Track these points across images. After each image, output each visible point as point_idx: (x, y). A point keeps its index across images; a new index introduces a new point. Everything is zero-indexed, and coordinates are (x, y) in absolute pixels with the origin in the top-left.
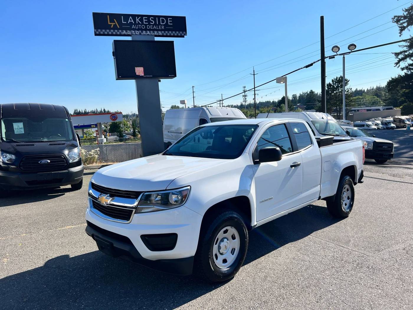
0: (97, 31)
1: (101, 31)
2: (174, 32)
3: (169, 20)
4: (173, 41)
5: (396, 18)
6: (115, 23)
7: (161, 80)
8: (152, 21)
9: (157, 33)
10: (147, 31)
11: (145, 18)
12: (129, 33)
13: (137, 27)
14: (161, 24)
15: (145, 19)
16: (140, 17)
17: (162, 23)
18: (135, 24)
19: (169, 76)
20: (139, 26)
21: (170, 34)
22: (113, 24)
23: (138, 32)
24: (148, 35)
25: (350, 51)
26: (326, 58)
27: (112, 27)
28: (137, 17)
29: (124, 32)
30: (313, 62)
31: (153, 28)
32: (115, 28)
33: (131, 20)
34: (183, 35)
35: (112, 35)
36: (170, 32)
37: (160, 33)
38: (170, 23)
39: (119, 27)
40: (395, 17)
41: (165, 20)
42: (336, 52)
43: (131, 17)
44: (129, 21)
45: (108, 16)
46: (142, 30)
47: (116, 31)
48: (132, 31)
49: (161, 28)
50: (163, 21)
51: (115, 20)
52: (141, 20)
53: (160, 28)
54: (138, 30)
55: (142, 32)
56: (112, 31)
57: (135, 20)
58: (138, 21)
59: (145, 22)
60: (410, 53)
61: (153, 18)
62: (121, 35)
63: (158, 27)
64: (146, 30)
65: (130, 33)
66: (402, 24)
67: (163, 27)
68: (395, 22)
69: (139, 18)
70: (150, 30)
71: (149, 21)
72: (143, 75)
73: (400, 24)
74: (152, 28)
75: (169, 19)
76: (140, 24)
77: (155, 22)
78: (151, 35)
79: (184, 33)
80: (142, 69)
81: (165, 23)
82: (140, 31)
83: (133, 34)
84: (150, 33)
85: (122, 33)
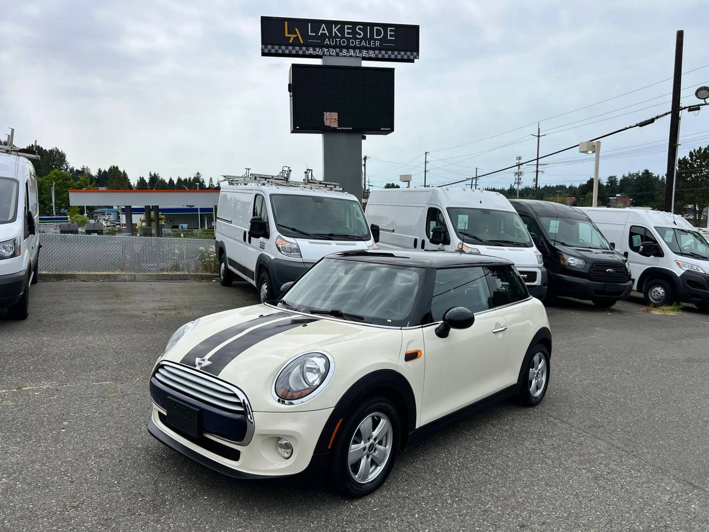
0: (266, 48)
1: (273, 48)
2: (396, 53)
4: (394, 69)
6: (296, 35)
7: (367, 136)
8: (360, 32)
9: (367, 53)
10: (350, 50)
11: (347, 27)
12: (318, 52)
13: (333, 43)
14: (375, 37)
16: (339, 26)
17: (377, 36)
18: (330, 37)
19: (382, 129)
20: (336, 41)
21: (389, 56)
22: (293, 36)
23: (333, 51)
24: (351, 56)
26: (682, 109)
27: (291, 41)
28: (334, 25)
29: (311, 51)
30: (654, 117)
31: (360, 44)
32: (296, 43)
33: (323, 30)
34: (412, 57)
35: (290, 55)
36: (390, 52)
37: (372, 54)
38: (391, 36)
39: (302, 42)
41: (382, 31)
42: (705, 99)
43: (323, 25)
44: (321, 32)
45: (286, 23)
46: (341, 48)
47: (297, 48)
48: (323, 49)
49: (375, 45)
50: (379, 33)
51: (297, 29)
52: (341, 30)
53: (373, 45)
54: (334, 47)
55: (341, 51)
56: (290, 48)
57: (330, 31)
58: (335, 32)
59: (348, 33)
61: (362, 27)
62: (304, 56)
63: (369, 44)
64: (348, 48)
65: (320, 53)
67: (378, 44)
69: (337, 27)
70: (354, 48)
71: (354, 33)
74: (358, 44)
76: (338, 37)
77: (365, 34)
78: (357, 57)
79: (415, 54)
80: (335, 115)
81: (381, 36)
82: (338, 50)
83: (325, 55)
84: (355, 54)
85: (308, 53)
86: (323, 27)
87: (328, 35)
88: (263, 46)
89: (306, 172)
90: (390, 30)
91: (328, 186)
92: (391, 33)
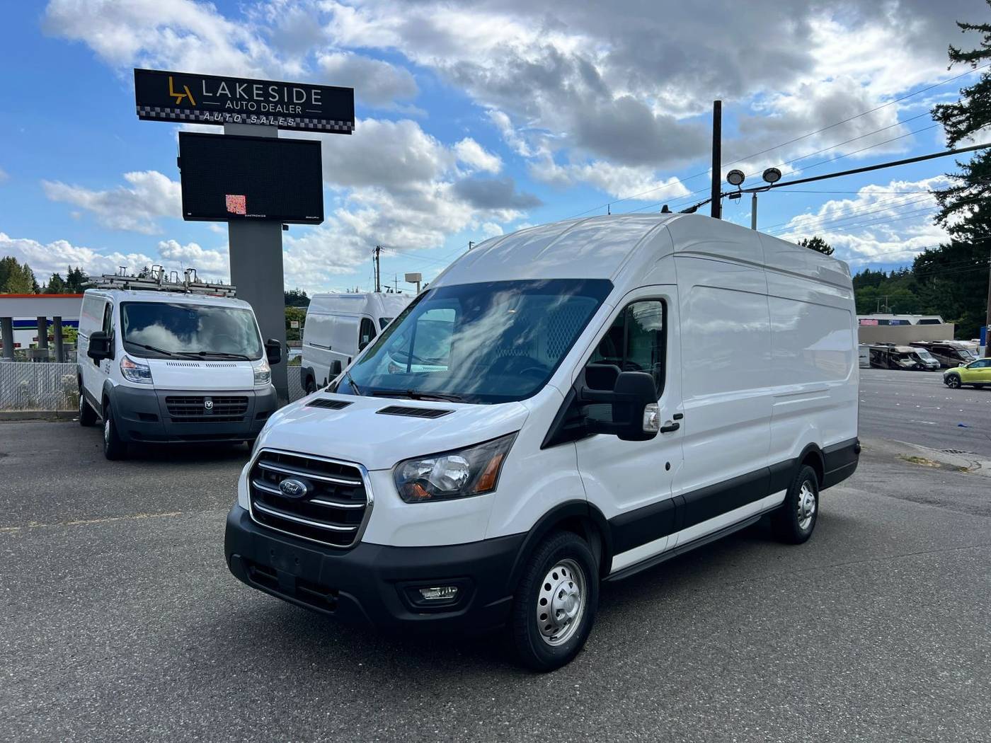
0: (143, 109)
1: (153, 110)
2: (324, 122)
3: (315, 95)
4: (320, 142)
5: (941, 110)
6: (186, 95)
7: (289, 226)
8: (274, 93)
9: (285, 120)
10: (261, 116)
11: (257, 87)
12: (217, 118)
13: (237, 106)
14: (295, 101)
15: (257, 89)
16: (246, 85)
17: (297, 100)
18: (233, 99)
19: (307, 217)
20: (242, 105)
21: (315, 125)
22: (180, 96)
23: (238, 118)
24: (263, 124)
25: (769, 184)
26: (723, 196)
27: (178, 102)
28: (237, 84)
29: (207, 115)
30: (696, 204)
31: (275, 109)
32: (185, 104)
33: (223, 89)
34: (345, 128)
35: (178, 120)
36: (315, 121)
37: (291, 122)
38: (316, 100)
39: (194, 104)
40: (939, 107)
41: (304, 93)
42: (739, 184)
43: (223, 83)
44: (220, 91)
45: (171, 78)
46: (249, 113)
47: (187, 112)
48: (224, 113)
49: (295, 111)
50: (299, 96)
51: (186, 88)
52: (248, 91)
53: (292, 111)
54: (240, 112)
55: (249, 117)
56: (178, 111)
57: (233, 91)
58: (240, 93)
59: (258, 95)
60: (971, 194)
61: (276, 88)
62: (197, 121)
63: (287, 109)
64: (258, 113)
65: (220, 119)
66: (954, 125)
67: (299, 110)
68: (939, 119)
69: (243, 87)
70: (267, 114)
71: (266, 95)
72: (243, 212)
73: (951, 126)
74: (272, 109)
75: (313, 91)
76: (245, 100)
77: (282, 96)
78: (270, 125)
79: (349, 123)
80: (241, 199)
81: (304, 100)
82: (244, 116)
83: (227, 122)
84: (268, 121)
85: (202, 118)
86: (223, 86)
87: (230, 96)
88: (139, 107)
89: (186, 273)
90: (315, 92)
91: (219, 290)
92: (316, 97)
